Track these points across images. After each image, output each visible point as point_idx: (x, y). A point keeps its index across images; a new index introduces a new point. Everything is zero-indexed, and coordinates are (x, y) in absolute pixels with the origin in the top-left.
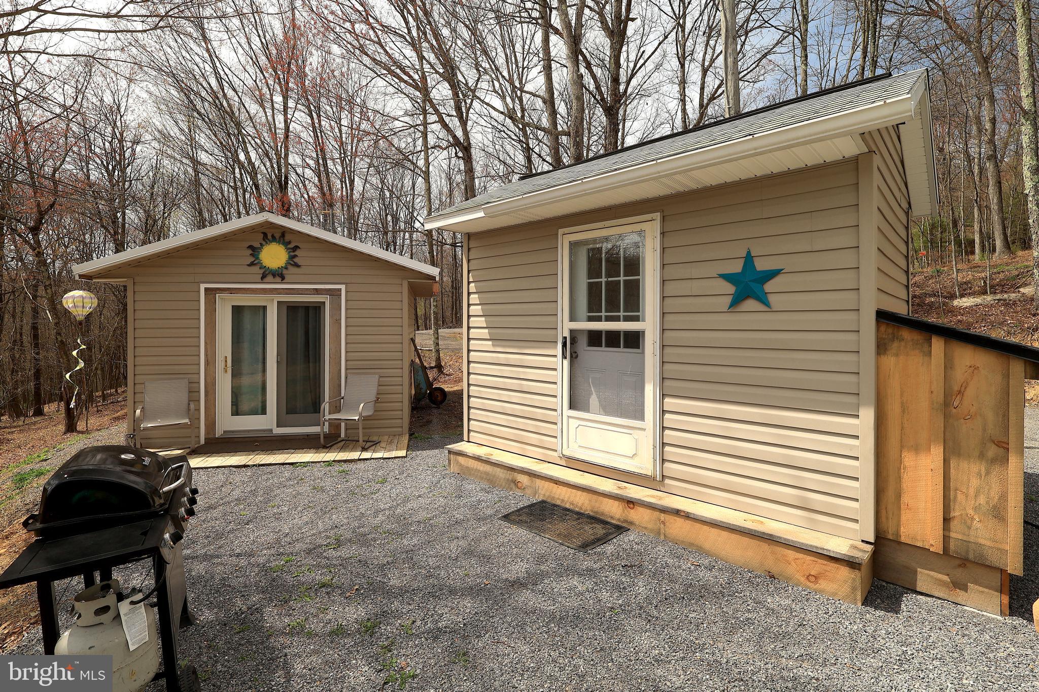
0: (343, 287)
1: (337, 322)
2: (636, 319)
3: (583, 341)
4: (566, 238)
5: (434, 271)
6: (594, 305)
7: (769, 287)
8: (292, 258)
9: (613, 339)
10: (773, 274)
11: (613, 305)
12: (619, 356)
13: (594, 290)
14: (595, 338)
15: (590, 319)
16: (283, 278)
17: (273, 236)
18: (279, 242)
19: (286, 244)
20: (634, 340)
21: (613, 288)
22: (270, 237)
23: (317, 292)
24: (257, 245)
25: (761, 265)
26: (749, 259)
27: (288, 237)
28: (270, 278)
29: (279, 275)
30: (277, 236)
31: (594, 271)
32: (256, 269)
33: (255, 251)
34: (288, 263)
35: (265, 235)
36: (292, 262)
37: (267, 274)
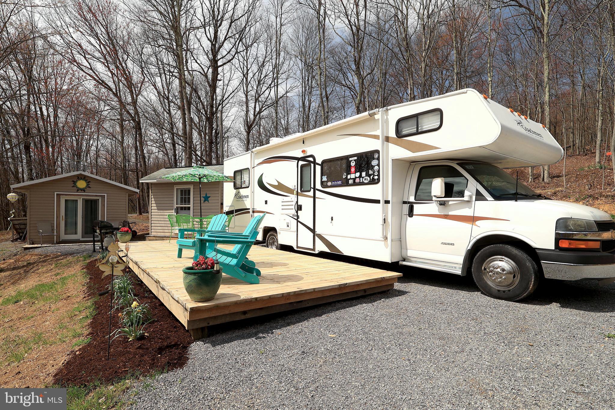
0: (106, 195)
1: (103, 205)
2: (190, 204)
3: (179, 209)
4: (176, 187)
5: (138, 191)
6: (181, 202)
7: (209, 199)
8: (88, 185)
9: (185, 208)
10: (209, 197)
11: (185, 202)
12: (187, 211)
13: (182, 198)
14: (182, 208)
15: (181, 204)
16: (85, 191)
17: (81, 178)
18: (83, 180)
19: (86, 181)
20: (189, 208)
21: (185, 198)
22: (80, 178)
23: (96, 196)
24: (75, 180)
25: (208, 195)
26: (206, 194)
27: (86, 179)
28: (80, 191)
29: (83, 190)
30: (83, 178)
31: (182, 195)
32: (75, 188)
33: (75, 182)
34: (86, 187)
35: (78, 177)
36: (88, 186)
37: (79, 190)
